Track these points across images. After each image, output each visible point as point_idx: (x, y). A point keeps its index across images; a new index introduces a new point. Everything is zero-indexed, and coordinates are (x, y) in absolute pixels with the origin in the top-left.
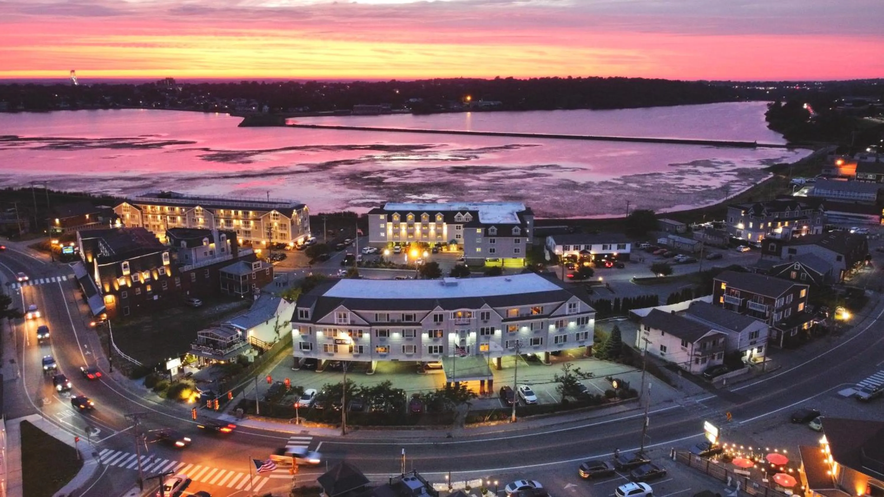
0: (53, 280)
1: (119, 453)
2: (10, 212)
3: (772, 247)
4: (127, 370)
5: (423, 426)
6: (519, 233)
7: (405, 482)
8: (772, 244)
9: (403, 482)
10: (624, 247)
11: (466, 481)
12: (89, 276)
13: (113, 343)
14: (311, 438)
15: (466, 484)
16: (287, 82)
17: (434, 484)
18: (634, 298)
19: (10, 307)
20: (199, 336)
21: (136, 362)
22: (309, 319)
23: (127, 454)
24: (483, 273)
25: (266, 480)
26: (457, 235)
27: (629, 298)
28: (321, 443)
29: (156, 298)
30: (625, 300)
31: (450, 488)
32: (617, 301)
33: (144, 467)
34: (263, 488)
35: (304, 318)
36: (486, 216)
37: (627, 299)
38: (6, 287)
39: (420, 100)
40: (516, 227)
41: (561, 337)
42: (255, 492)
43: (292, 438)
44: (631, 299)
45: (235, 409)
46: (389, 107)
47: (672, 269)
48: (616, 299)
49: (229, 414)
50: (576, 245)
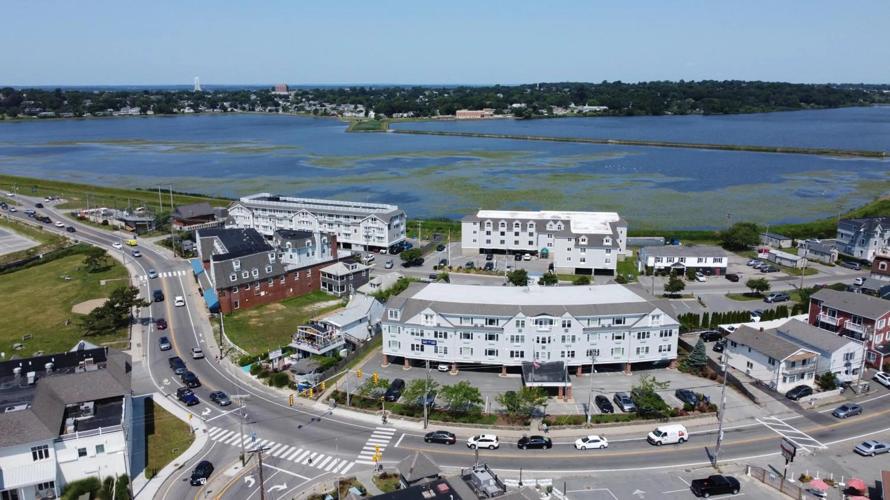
0: (175, 274)
1: (226, 431)
2: (140, 210)
3: (883, 266)
4: (236, 359)
5: (500, 426)
6: (610, 244)
7: (475, 473)
8: (883, 263)
9: (473, 473)
10: (720, 261)
11: (537, 479)
12: (205, 271)
13: (224, 334)
14: (395, 430)
15: (537, 482)
16: (393, 88)
17: (506, 480)
18: (724, 313)
19: (138, 297)
20: (299, 330)
21: (243, 351)
22: (398, 319)
23: (232, 433)
24: (571, 282)
25: (352, 464)
26: (548, 244)
27: (719, 313)
28: (403, 435)
29: (263, 294)
30: (715, 315)
31: (521, 484)
32: (706, 316)
33: (246, 445)
34: (349, 472)
35: (394, 319)
36: (578, 226)
37: (717, 313)
38: (135, 279)
39: (523, 105)
40: (608, 238)
41: (643, 348)
42: (342, 475)
43: (377, 428)
44: (721, 314)
45: (328, 399)
46: (492, 113)
47: (769, 285)
48: (705, 313)
49: (323, 402)
50: (669, 257)
